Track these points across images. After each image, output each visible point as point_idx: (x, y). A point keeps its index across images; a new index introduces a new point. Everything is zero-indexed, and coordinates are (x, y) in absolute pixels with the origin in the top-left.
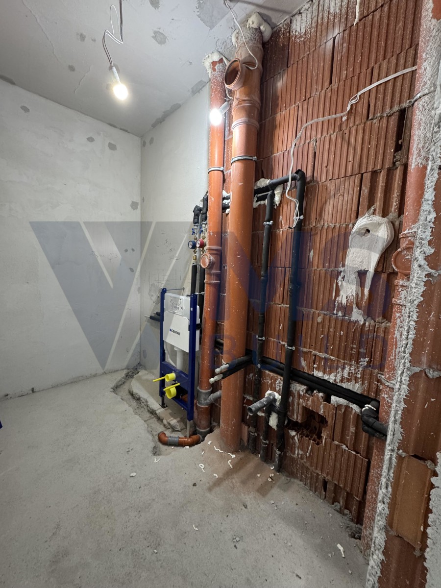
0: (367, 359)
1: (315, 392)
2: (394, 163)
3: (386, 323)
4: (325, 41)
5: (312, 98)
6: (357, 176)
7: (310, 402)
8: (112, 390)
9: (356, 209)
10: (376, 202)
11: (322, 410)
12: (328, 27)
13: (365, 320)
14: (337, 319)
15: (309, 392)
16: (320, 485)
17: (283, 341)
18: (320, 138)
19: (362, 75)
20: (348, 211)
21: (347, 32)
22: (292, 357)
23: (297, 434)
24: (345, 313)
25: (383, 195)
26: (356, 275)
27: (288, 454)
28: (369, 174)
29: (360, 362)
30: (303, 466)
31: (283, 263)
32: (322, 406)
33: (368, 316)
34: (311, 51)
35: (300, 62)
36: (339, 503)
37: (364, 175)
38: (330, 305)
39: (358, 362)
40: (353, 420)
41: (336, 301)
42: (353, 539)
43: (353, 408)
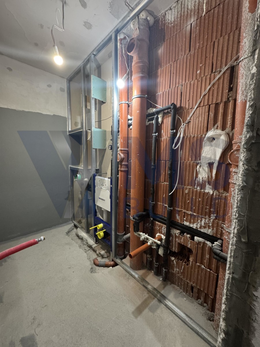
0: (215, 215)
1: (185, 234)
2: (228, 99)
3: (226, 194)
4: (186, 26)
5: (179, 60)
6: (207, 106)
7: (182, 240)
8: (66, 234)
9: (206, 126)
10: (218, 122)
11: (190, 245)
12: (187, 17)
13: (213, 192)
14: (197, 191)
15: (182, 234)
16: (189, 289)
17: (165, 204)
18: (185, 84)
19: (208, 46)
20: (202, 127)
21: (199, 20)
22: (171, 214)
23: (175, 259)
24: (201, 188)
25: (222, 117)
26: (207, 165)
27: (170, 271)
28: (214, 105)
29: (211, 216)
30: (179, 278)
31: (165, 158)
32: (189, 242)
33: (215, 189)
34: (178, 32)
35: (171, 38)
36: (201, 299)
37: (211, 105)
38: (193, 183)
39: (210, 217)
40: (208, 251)
41: (196, 181)
42: (209, 321)
43: (208, 244)
